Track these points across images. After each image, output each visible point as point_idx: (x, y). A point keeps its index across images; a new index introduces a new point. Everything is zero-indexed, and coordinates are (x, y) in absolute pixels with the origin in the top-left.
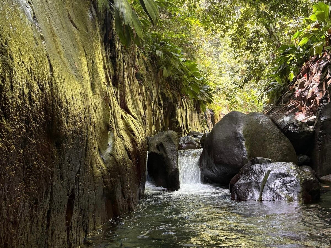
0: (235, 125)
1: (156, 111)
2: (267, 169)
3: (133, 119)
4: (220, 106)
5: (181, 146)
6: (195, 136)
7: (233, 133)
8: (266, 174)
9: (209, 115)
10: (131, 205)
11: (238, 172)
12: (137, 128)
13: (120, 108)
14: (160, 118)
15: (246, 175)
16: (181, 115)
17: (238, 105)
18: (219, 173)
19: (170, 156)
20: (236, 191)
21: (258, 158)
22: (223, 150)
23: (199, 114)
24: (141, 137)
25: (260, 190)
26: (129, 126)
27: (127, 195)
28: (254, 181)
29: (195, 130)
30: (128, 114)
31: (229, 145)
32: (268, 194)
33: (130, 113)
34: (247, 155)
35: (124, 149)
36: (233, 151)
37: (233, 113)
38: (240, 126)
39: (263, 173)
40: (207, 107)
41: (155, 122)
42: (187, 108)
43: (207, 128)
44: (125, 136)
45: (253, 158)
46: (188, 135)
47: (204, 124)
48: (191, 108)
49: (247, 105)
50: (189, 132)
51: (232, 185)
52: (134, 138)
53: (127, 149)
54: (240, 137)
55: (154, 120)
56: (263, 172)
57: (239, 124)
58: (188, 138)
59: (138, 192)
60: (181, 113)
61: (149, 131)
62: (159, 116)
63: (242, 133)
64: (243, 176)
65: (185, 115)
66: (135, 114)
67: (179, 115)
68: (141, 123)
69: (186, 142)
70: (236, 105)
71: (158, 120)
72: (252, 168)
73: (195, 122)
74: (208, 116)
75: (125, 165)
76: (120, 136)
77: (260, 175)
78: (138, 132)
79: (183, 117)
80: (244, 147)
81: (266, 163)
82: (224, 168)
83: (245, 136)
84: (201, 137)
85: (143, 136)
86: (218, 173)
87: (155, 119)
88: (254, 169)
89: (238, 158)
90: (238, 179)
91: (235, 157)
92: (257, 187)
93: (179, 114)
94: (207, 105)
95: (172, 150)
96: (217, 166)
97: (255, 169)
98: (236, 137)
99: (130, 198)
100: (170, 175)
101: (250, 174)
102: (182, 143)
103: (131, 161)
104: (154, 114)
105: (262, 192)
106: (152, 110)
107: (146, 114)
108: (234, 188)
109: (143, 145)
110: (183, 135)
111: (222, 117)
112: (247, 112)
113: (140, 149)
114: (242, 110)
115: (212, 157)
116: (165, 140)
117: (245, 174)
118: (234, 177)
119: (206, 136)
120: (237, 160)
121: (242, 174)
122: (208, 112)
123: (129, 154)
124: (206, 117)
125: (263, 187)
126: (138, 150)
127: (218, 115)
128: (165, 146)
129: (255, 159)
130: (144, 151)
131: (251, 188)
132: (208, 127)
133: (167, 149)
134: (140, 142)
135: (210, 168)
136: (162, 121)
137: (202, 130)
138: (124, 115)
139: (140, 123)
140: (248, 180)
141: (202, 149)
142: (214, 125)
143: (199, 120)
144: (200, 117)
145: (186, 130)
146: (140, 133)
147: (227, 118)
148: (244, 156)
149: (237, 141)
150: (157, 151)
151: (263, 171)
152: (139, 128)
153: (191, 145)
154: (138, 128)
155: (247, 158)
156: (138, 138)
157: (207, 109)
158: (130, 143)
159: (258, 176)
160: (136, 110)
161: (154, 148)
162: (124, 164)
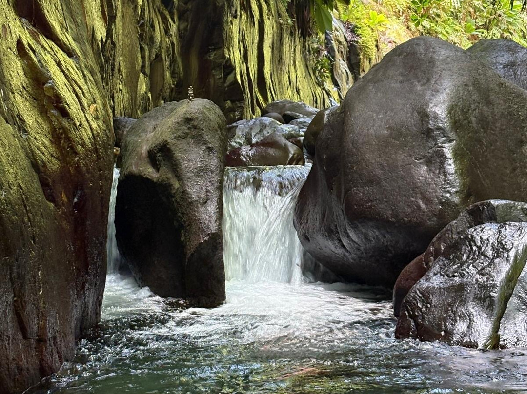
0: (421, 86)
1: (153, 26)
2: (523, 241)
3: (61, 55)
4: (380, 12)
5: (236, 152)
6: (287, 119)
7: (416, 114)
8: (516, 257)
9: (340, 43)
10: (49, 358)
11: (425, 248)
12: (77, 88)
13: (12, 15)
14: (168, 49)
15: (449, 259)
16: (243, 40)
17: (443, 9)
18: (362, 248)
19: (195, 190)
20: (414, 312)
21: (492, 202)
22: (378, 172)
23: (304, 38)
24: (92, 123)
25: (495, 312)
26: (46, 82)
27: (33, 326)
28: (477, 280)
29: (289, 95)
30: (42, 38)
31: (401, 157)
32: (522, 325)
33: (50, 34)
34: (456, 192)
35: (25, 162)
36: (413, 176)
37: (417, 45)
38: (438, 91)
39: (505, 255)
40: (334, 13)
41: (147, 64)
42: (265, 17)
43: (333, 90)
44: (31, 118)
45: (478, 203)
46: (264, 113)
47: (322, 75)
48: (279, 15)
49: (472, 10)
50: (270, 101)
51: (403, 292)
52: (65, 123)
53: (36, 165)
54: (439, 128)
55: (143, 58)
56: (508, 251)
57: (436, 83)
58: (263, 126)
59: (76, 313)
60: (243, 35)
61: (126, 96)
62: (164, 45)
63: (443, 116)
64: (441, 263)
65: (256, 41)
66: (70, 38)
67: (236, 41)
68: (92, 73)
69: (254, 141)
70: (435, 10)
71: (158, 57)
72: (472, 236)
73: (292, 68)
74: (336, 48)
75: (29, 220)
76: (12, 116)
77: (497, 261)
78: (81, 103)
79: (249, 49)
80: (451, 162)
81: (520, 221)
82: (377, 233)
83: (456, 125)
84: (309, 121)
85: (97, 118)
86: (358, 249)
87: (147, 53)
88: (479, 239)
89: (428, 201)
90: (422, 272)
91: (416, 197)
92: (485, 300)
93: (236, 37)
94: (336, 9)
95: (201, 169)
96: (355, 228)
97: (481, 239)
98: (425, 127)
99: (45, 334)
100: (192, 255)
101: (464, 258)
102: (242, 142)
103: (52, 205)
104: (144, 35)
105: (501, 318)
106: (138, 22)
107: (114, 36)
108: (407, 301)
109: (96, 150)
110: (248, 113)
111: (386, 49)
112: (473, 36)
113: (86, 165)
114: (457, 28)
115: (339, 197)
116: (180, 133)
117: (446, 255)
118: (412, 263)
119: (326, 120)
120: (423, 206)
121: (437, 254)
122: (339, 32)
123: (44, 184)
124: (331, 50)
125: (506, 299)
126: (78, 168)
127: (372, 45)
128: (178, 155)
129: (482, 205)
130: (100, 170)
131: (463, 302)
132: (336, 84)
133: (185, 164)
134: (87, 141)
135: (331, 232)
136: (173, 62)
137: (314, 96)
138: (27, 39)
139: (86, 72)
140: (454, 276)
141: (309, 166)
142: (356, 79)
143: (305, 60)
144: (309, 51)
145: (258, 95)
146: (86, 105)
147: (398, 60)
148: (448, 195)
149: (427, 141)
150: (150, 172)
151: (508, 246)
152: (85, 87)
153: (271, 151)
154: (80, 88)
155: (456, 200)
156: (78, 124)
157: (336, 23)
158: (47, 143)
159: (489, 265)
160: (75, 22)
161: (140, 159)
162: (26, 220)
